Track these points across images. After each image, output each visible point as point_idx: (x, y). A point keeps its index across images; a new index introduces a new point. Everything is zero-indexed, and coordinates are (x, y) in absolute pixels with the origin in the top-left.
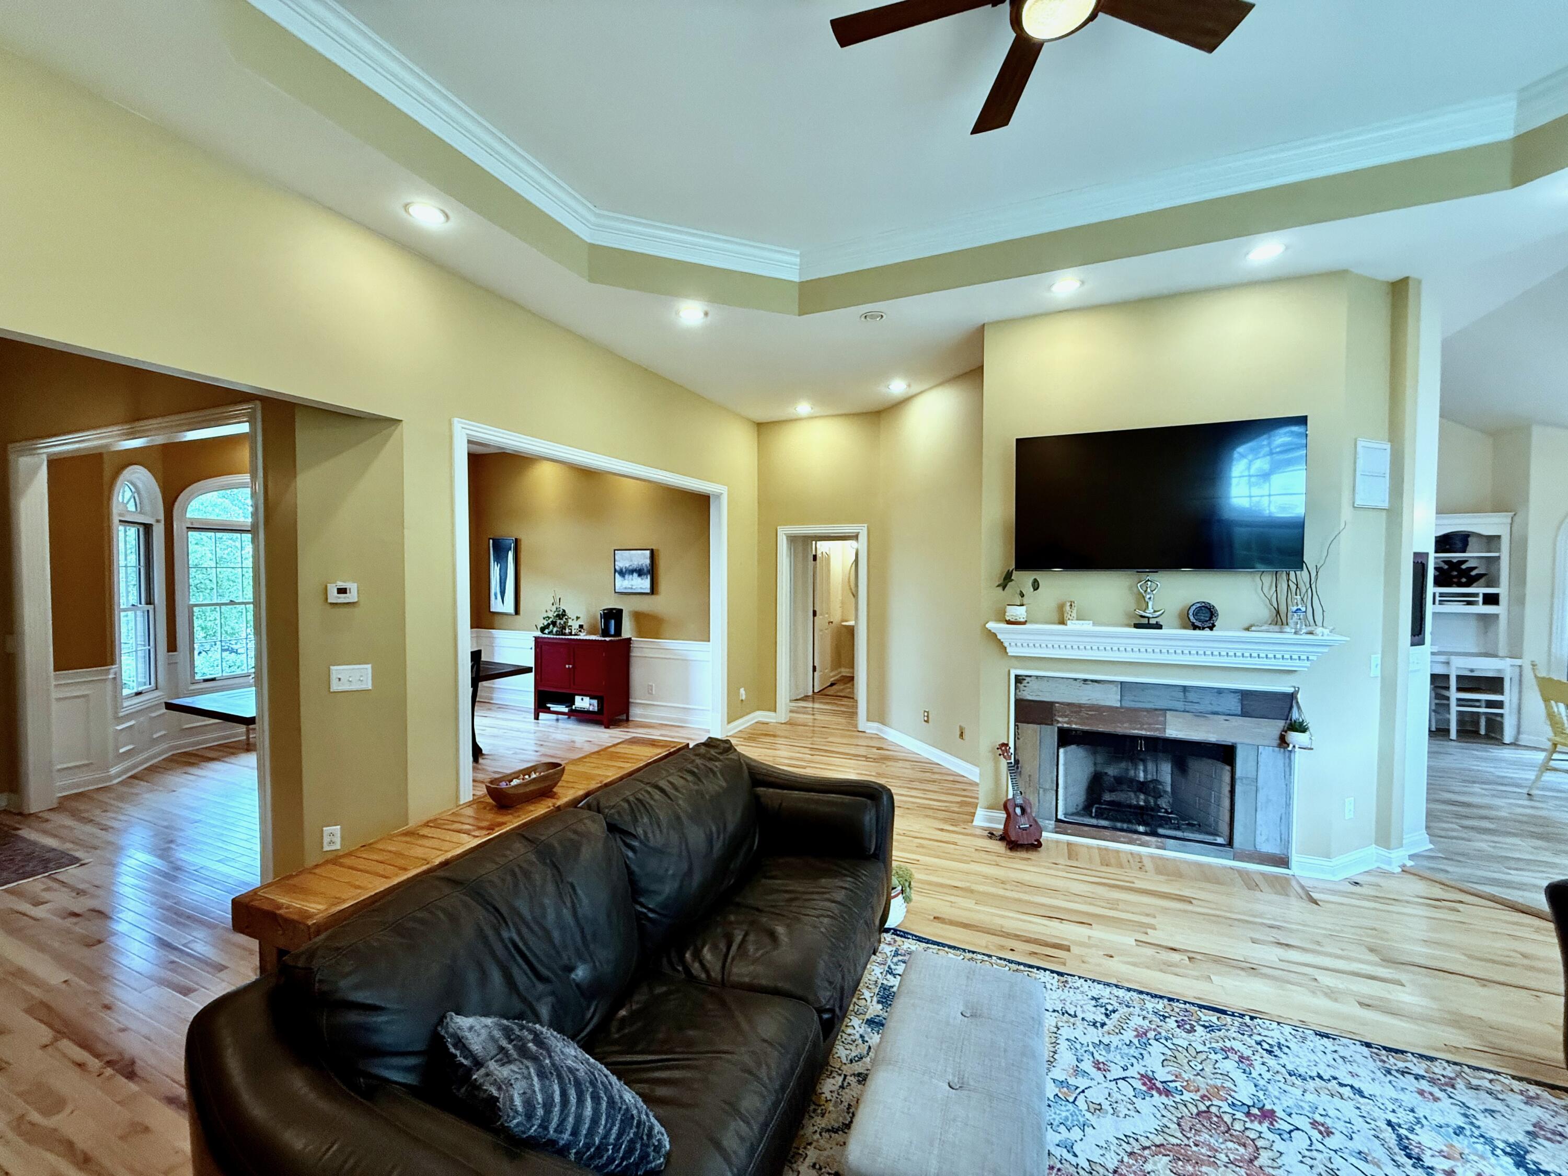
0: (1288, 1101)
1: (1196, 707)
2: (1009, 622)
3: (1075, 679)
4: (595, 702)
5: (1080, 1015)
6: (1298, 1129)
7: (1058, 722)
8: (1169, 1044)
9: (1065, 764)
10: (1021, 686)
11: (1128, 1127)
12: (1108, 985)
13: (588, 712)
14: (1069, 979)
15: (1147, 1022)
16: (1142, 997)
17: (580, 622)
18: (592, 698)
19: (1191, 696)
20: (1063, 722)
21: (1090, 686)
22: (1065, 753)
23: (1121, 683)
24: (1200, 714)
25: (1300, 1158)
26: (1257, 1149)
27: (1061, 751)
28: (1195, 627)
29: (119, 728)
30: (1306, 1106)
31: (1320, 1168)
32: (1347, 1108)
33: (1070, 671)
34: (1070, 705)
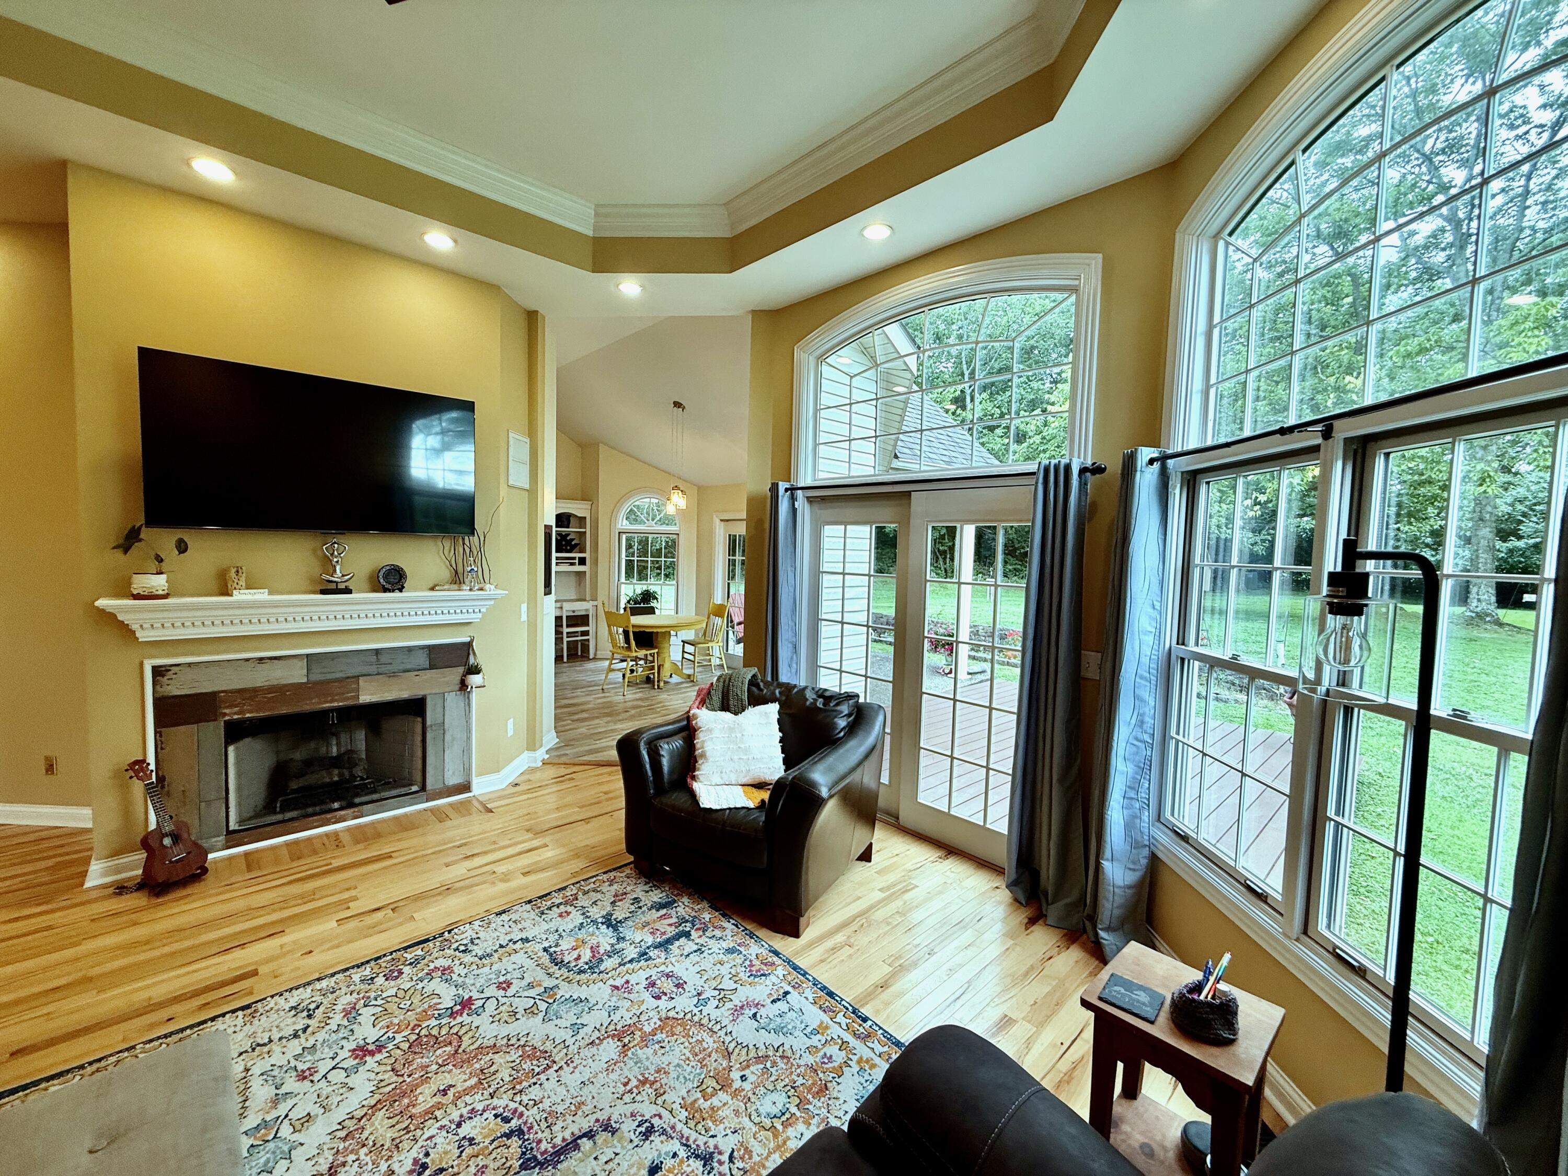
1: (389, 667)
2: (138, 597)
3: (247, 660)
5: (276, 1037)
7: (225, 714)
8: (379, 1002)
9: (237, 762)
11: (340, 1114)
12: (309, 984)
14: (259, 1005)
15: (355, 995)
19: (384, 658)
20: (232, 714)
21: (266, 666)
23: (308, 655)
24: (393, 675)
25: (491, 1019)
26: (460, 1038)
27: (232, 749)
28: (385, 590)
30: (493, 976)
31: (505, 1016)
32: (520, 958)
33: (239, 651)
34: (241, 691)
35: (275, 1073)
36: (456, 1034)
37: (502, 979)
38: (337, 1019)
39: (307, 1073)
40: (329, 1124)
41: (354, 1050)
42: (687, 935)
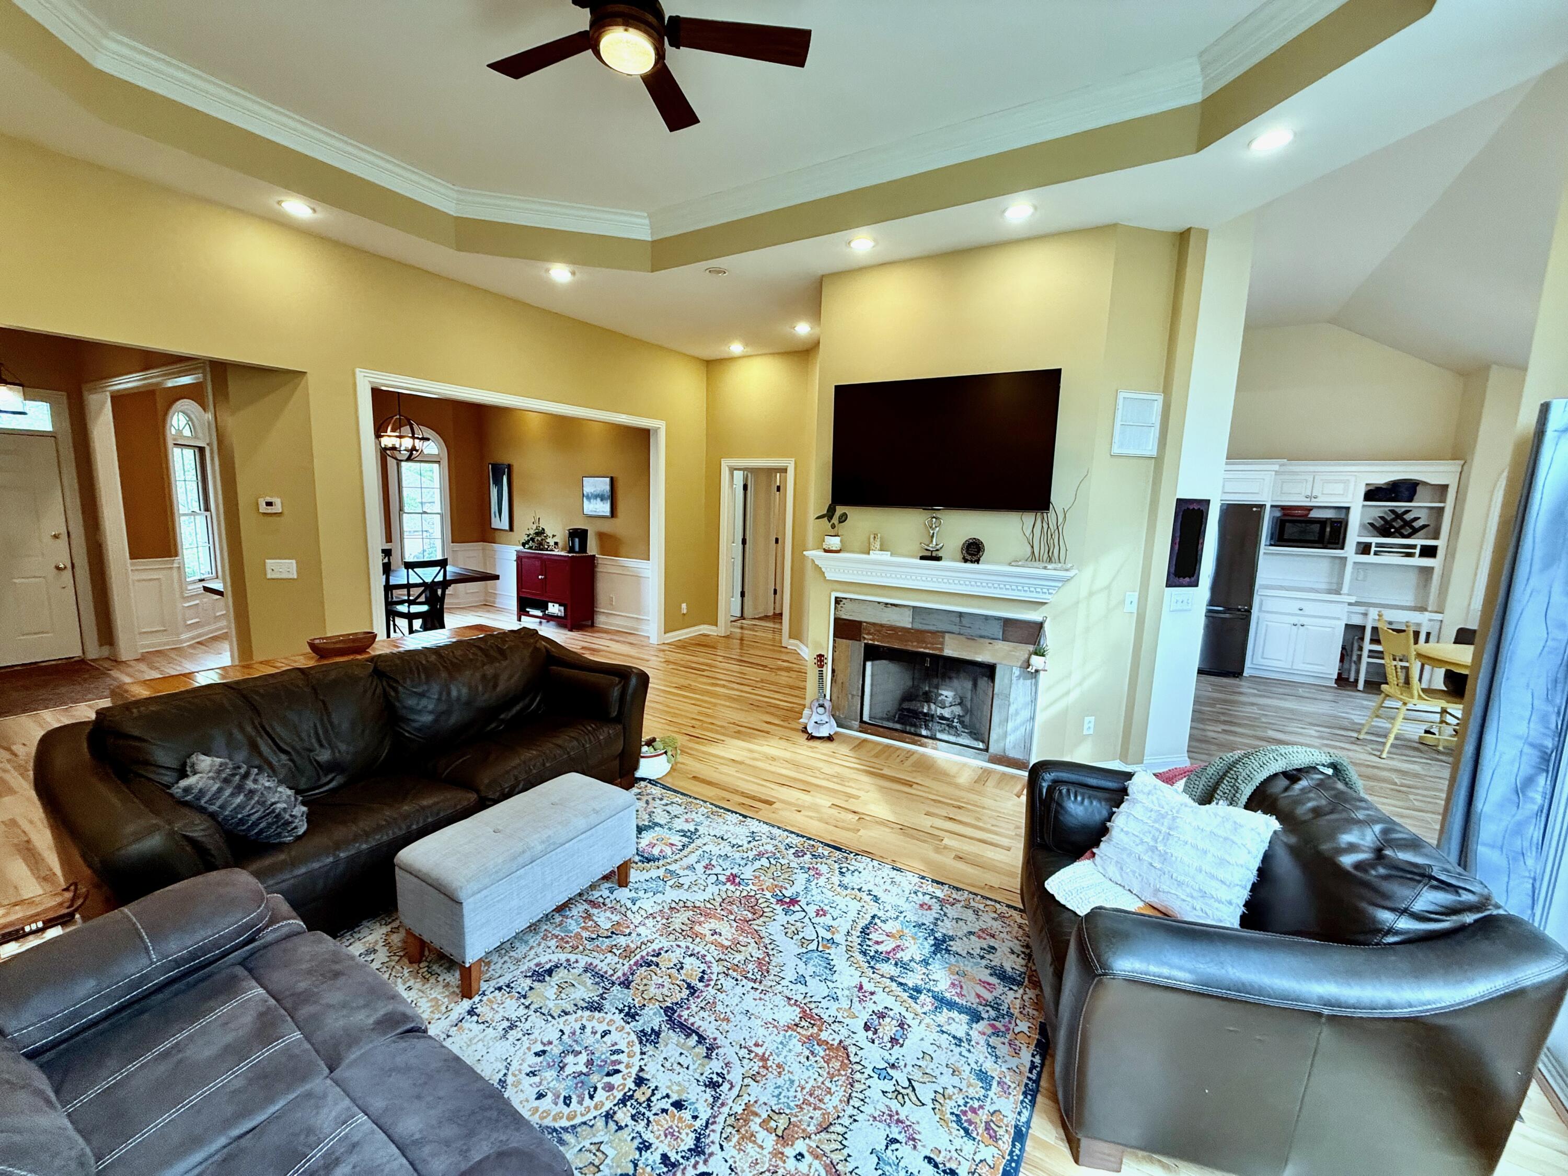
0: (818, 898)
1: (969, 631)
2: (826, 551)
3: (879, 603)
4: (562, 608)
6: (803, 911)
7: (865, 638)
10: (839, 606)
11: (687, 896)
13: (557, 617)
16: (788, 834)
17: (556, 540)
18: (560, 605)
19: (965, 621)
20: (868, 639)
21: (890, 610)
22: (872, 665)
23: (914, 607)
24: (971, 638)
27: (869, 664)
28: (966, 561)
29: (186, 605)
30: (827, 901)
31: (792, 929)
33: (876, 595)
34: (874, 624)
36: (764, 913)
37: (827, 908)
38: (752, 854)
39: (710, 867)
41: (732, 874)
42: (976, 1017)
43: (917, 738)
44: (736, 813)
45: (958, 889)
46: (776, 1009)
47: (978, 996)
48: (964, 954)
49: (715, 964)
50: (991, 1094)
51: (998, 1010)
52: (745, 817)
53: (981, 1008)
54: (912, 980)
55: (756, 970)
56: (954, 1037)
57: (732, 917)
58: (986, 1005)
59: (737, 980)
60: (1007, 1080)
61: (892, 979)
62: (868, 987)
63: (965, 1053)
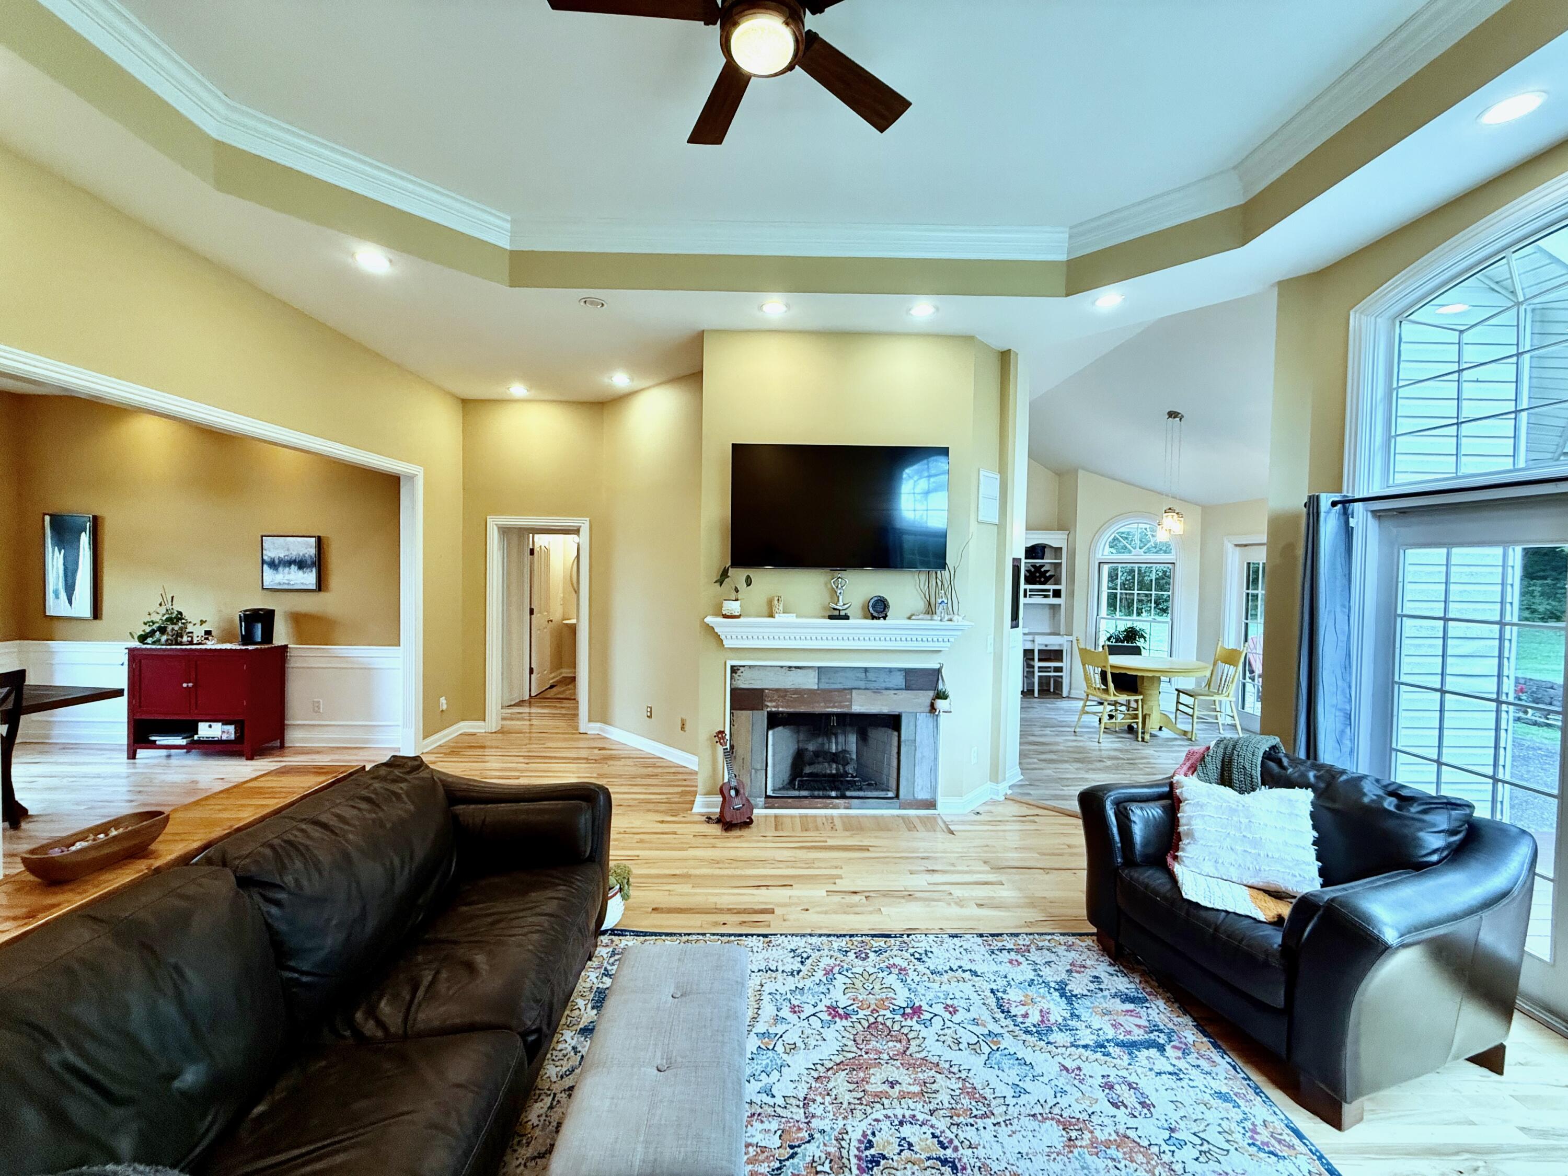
0: (930, 995)
1: (874, 684)
2: (725, 616)
3: (782, 667)
4: (231, 728)
5: (780, 969)
6: (936, 1015)
7: (768, 706)
8: (850, 975)
9: (773, 745)
10: (736, 676)
11: (815, 1057)
12: (804, 935)
13: (220, 742)
14: (773, 938)
15: (833, 959)
16: (830, 939)
18: (225, 723)
19: (871, 676)
20: (772, 707)
21: (794, 673)
22: (773, 735)
23: (819, 668)
24: (877, 691)
25: (936, 1037)
26: (909, 1041)
27: (770, 733)
28: (873, 618)
30: (941, 995)
31: (949, 1041)
32: (967, 988)
33: (777, 659)
34: (777, 690)
35: (778, 997)
36: (906, 1035)
37: (949, 1002)
38: (820, 975)
39: (797, 1009)
40: (807, 1061)
41: (828, 1007)
42: (1161, 1048)
43: (829, 801)
44: (752, 935)
45: (1017, 935)
46: (1036, 1134)
47: (1139, 1026)
48: (1085, 992)
49: (933, 1121)
50: (1243, 1108)
51: (1161, 1031)
52: (765, 936)
53: (1152, 1036)
54: (1087, 1038)
55: (974, 1103)
56: (1170, 1074)
57: (885, 1057)
58: (1152, 1032)
59: (972, 1125)
60: (1236, 1090)
61: (1072, 1045)
62: (1069, 1064)
63: (1191, 1084)
